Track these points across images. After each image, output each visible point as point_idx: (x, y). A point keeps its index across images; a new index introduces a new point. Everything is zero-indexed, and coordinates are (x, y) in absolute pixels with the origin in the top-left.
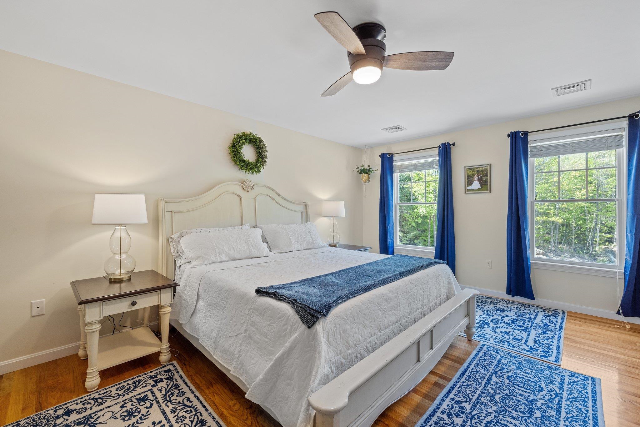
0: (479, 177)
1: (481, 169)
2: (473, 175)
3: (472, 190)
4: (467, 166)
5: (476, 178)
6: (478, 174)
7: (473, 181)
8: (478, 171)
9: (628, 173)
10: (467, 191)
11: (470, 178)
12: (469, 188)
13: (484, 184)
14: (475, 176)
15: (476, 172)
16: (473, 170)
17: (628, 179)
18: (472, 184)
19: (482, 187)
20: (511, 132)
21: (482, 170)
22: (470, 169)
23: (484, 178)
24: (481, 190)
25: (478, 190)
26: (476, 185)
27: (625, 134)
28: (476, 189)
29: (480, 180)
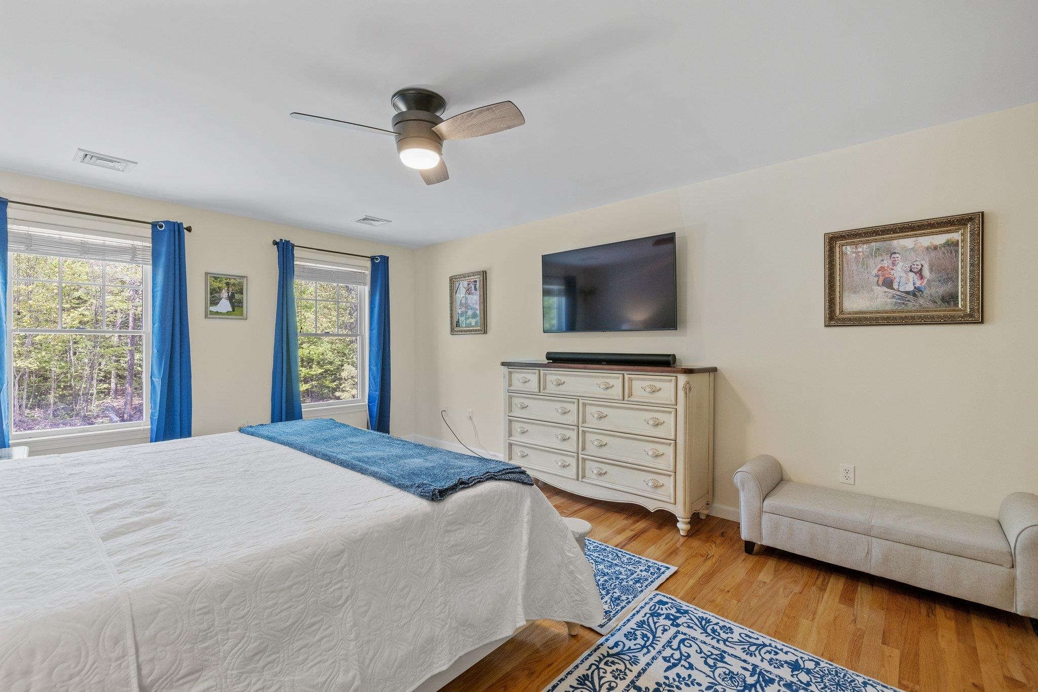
0: (230, 293)
1: (232, 281)
2: (220, 289)
3: (217, 313)
4: (211, 272)
5: (224, 294)
6: (228, 287)
7: (220, 299)
8: (228, 284)
9: (371, 311)
10: (208, 314)
11: (214, 292)
12: (213, 309)
13: (237, 304)
14: (224, 291)
15: (224, 285)
16: (220, 281)
17: (371, 318)
18: (217, 304)
19: (234, 310)
20: (281, 240)
21: (234, 284)
22: (215, 277)
23: (237, 296)
24: (232, 315)
25: (228, 313)
26: (224, 305)
27: (368, 273)
28: (225, 311)
29: (231, 298)
